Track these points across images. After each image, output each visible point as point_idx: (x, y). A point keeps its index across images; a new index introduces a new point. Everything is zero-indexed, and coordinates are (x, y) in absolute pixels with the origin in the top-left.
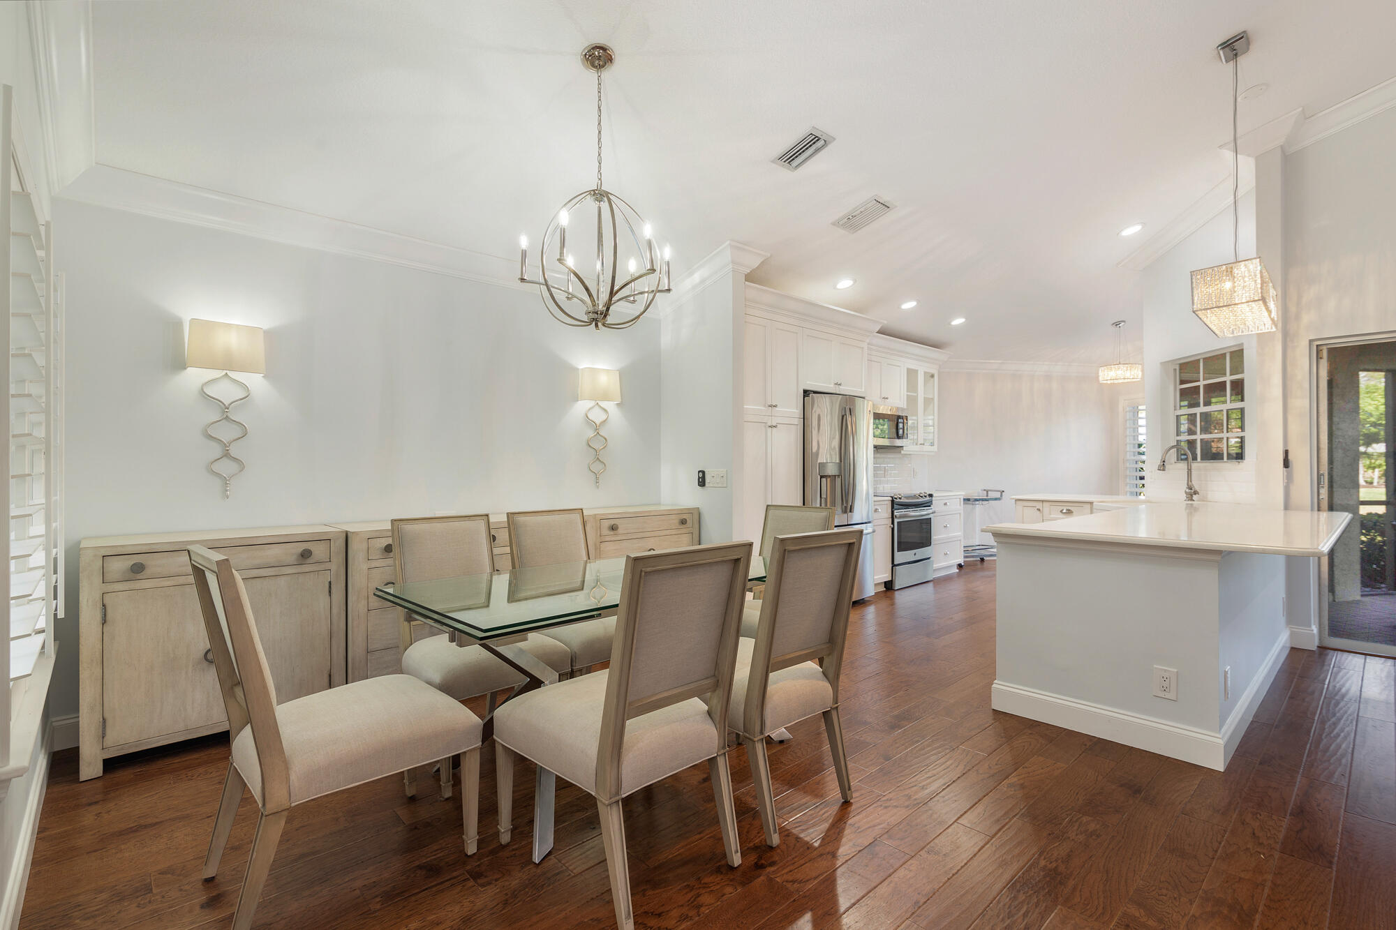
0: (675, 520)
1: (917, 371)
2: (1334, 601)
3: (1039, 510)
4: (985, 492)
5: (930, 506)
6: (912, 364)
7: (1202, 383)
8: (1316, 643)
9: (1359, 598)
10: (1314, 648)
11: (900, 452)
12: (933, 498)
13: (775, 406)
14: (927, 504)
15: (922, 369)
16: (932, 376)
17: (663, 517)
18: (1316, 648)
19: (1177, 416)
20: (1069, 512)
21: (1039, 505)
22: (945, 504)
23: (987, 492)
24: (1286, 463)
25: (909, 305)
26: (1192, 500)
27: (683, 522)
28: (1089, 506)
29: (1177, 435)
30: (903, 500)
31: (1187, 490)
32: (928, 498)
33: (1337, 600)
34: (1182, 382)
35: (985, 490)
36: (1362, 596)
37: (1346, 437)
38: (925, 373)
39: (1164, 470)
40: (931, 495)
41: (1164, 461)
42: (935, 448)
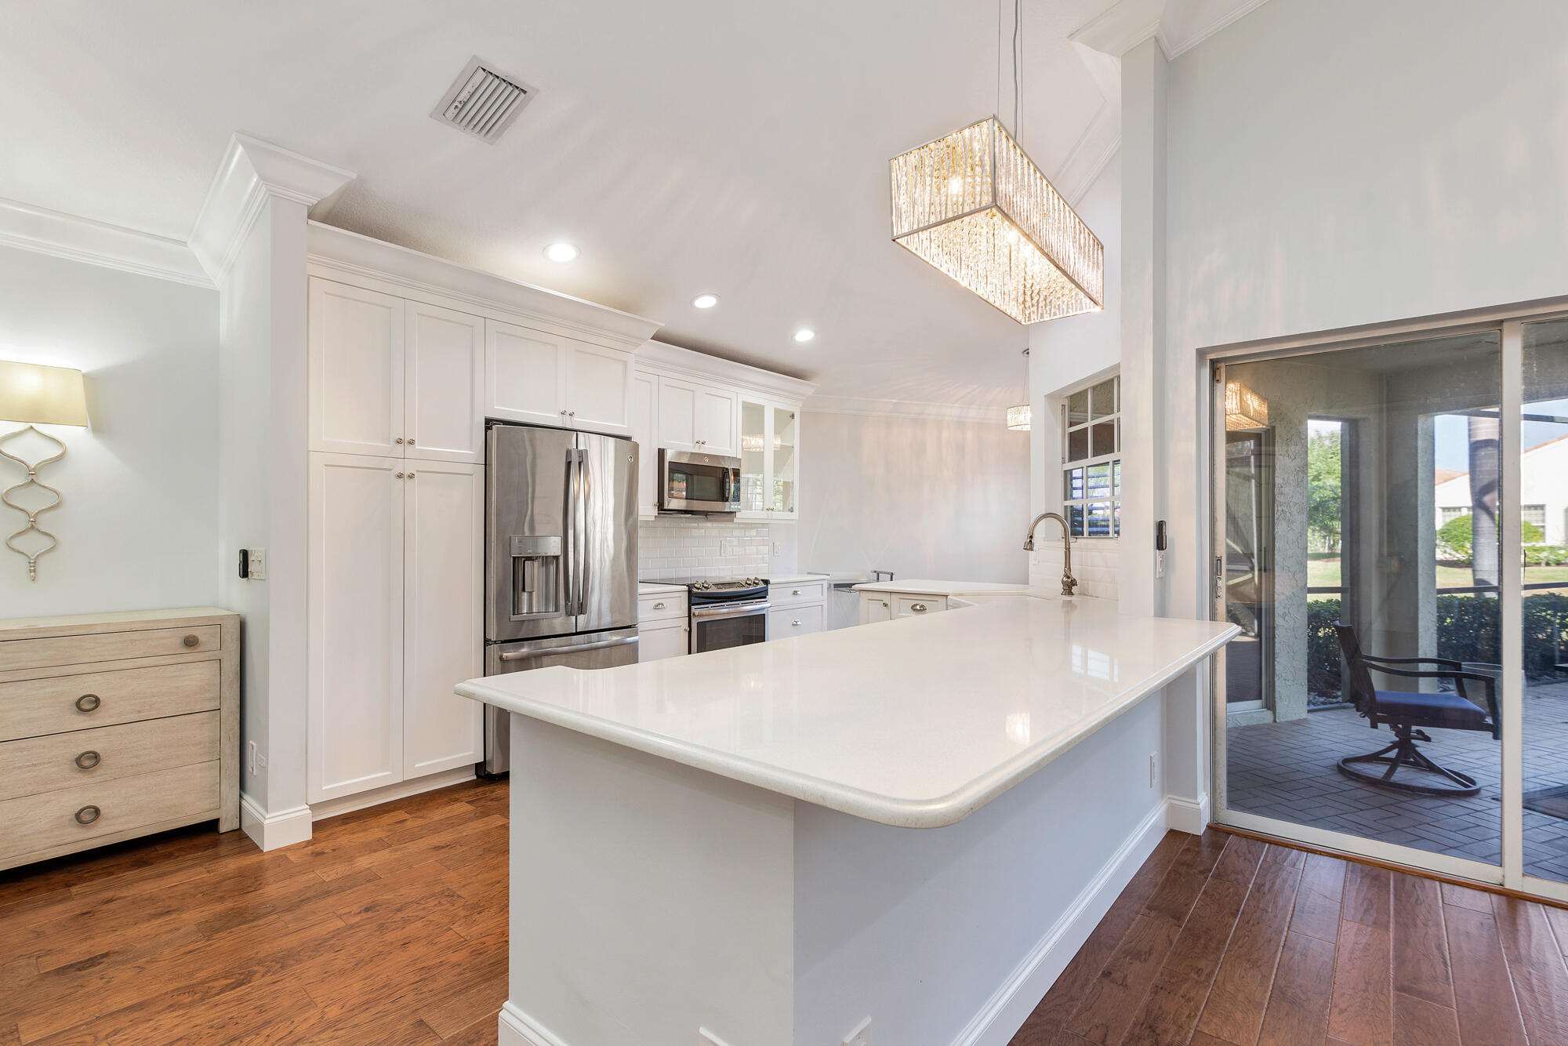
0: (175, 640)
1: (763, 407)
2: (1275, 721)
3: (885, 605)
4: (876, 574)
5: (765, 597)
6: (754, 398)
7: (1089, 424)
8: (1206, 819)
9: (1304, 715)
10: (1200, 829)
11: (733, 521)
12: (769, 586)
13: (412, 442)
14: (762, 595)
15: (771, 407)
16: (793, 416)
17: (135, 636)
18: (1204, 828)
19: (1065, 471)
20: (923, 609)
21: (886, 598)
22: (795, 593)
23: (878, 574)
24: (1160, 544)
25: (706, 302)
26: (1070, 593)
27: (190, 642)
28: (945, 598)
29: (1066, 499)
30: (713, 590)
31: (1065, 579)
32: (762, 585)
33: (1277, 721)
34: (1071, 425)
35: (875, 572)
36: (1309, 711)
37: (1291, 504)
38: (777, 412)
39: (1031, 549)
40: (766, 582)
41: (1031, 537)
42: (795, 515)
